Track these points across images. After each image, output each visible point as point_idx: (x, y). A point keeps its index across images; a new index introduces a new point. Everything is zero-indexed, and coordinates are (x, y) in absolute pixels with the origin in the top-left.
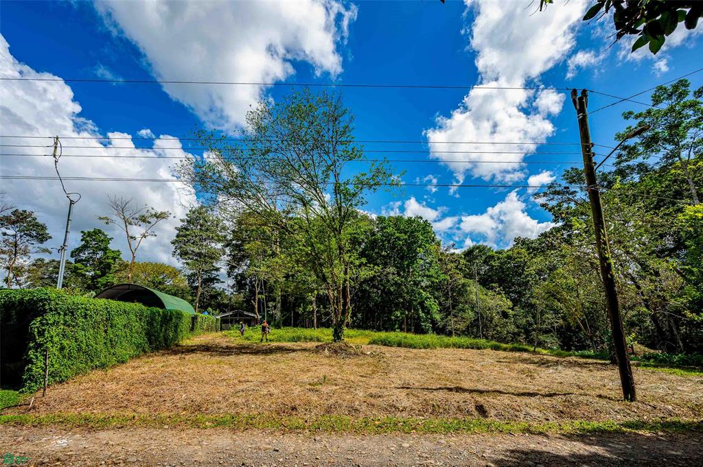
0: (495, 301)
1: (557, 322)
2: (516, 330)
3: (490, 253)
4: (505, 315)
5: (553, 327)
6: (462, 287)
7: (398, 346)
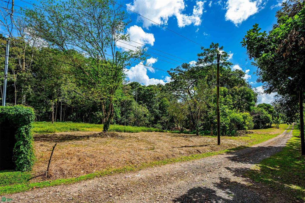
0: (143, 110)
1: (166, 120)
2: (149, 123)
3: (140, 87)
4: (145, 116)
5: (165, 122)
6: (130, 102)
7: (124, 132)
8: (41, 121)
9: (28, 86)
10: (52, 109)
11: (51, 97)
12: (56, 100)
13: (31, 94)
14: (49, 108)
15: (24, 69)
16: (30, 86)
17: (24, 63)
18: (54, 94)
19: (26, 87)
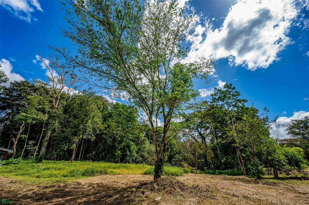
6: (143, 141)
8: (60, 160)
9: (55, 121)
10: (74, 146)
11: (75, 134)
12: (81, 136)
13: (57, 129)
14: (72, 145)
15: (56, 107)
16: (57, 121)
17: (58, 101)
18: (79, 130)
19: (54, 122)
